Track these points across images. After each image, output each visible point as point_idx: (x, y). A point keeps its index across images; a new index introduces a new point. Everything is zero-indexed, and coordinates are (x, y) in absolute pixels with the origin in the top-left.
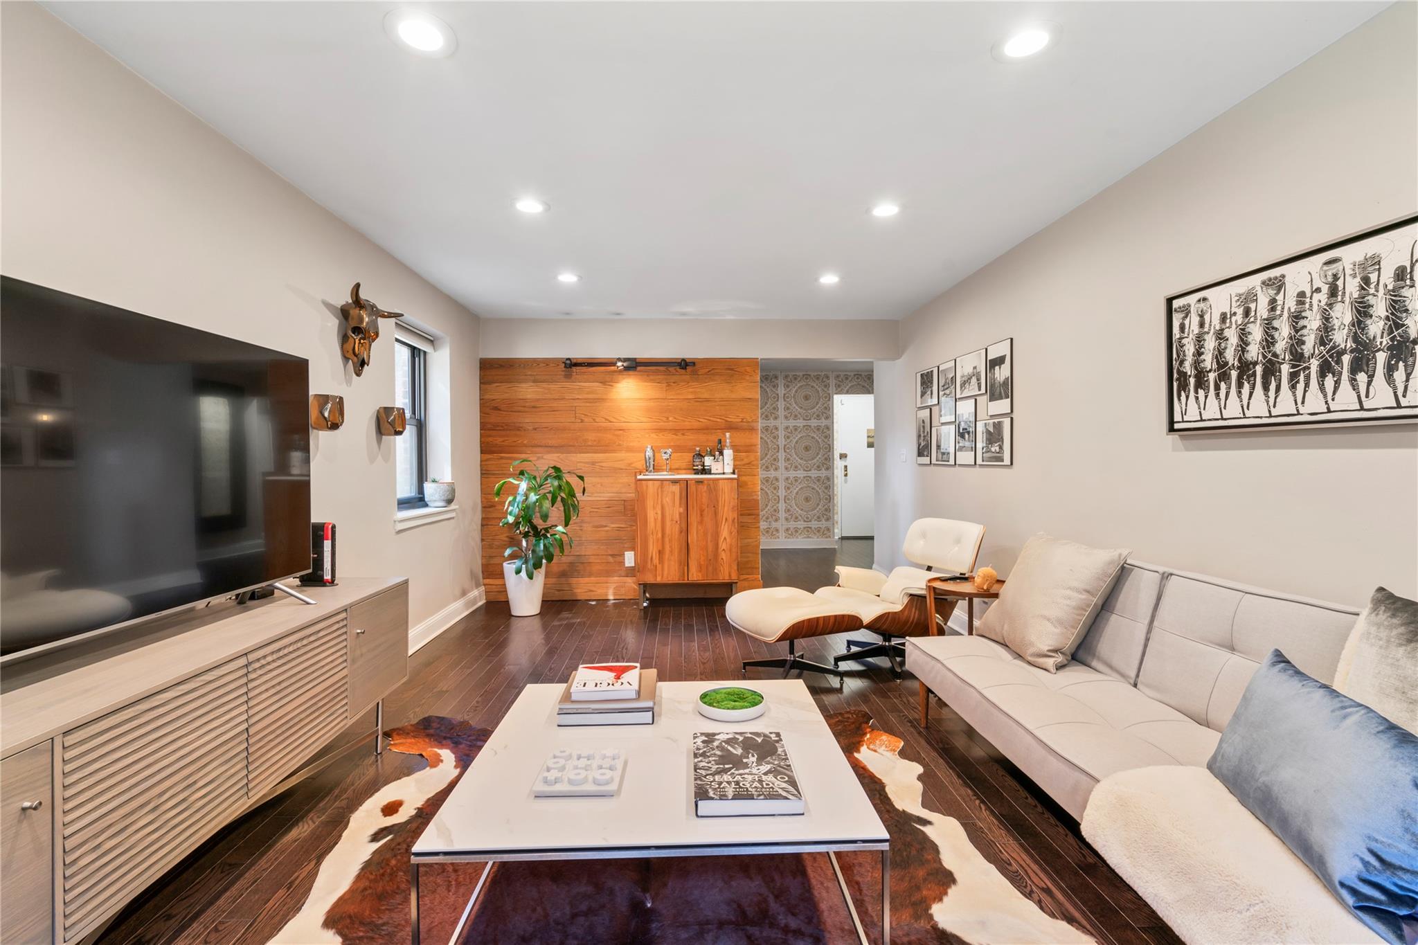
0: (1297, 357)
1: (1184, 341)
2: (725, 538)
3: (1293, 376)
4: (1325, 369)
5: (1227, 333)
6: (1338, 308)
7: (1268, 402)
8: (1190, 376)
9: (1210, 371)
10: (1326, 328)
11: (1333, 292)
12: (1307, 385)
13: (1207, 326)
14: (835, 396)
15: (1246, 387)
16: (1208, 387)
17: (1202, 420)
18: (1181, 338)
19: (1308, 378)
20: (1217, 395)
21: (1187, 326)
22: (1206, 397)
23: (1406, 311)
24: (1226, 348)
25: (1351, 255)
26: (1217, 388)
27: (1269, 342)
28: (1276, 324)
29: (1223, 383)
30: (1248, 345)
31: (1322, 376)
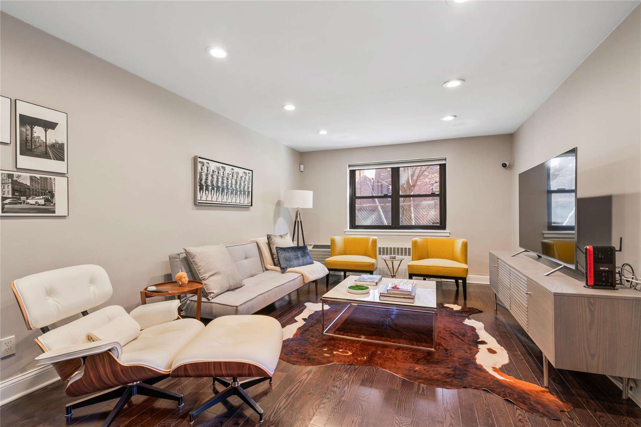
0: (228, 188)
1: (202, 173)
3: (227, 193)
4: (232, 193)
5: (214, 176)
6: (233, 180)
7: (222, 198)
8: (204, 186)
9: (210, 186)
10: (232, 184)
11: (232, 176)
12: (229, 196)
13: (209, 172)
15: (218, 193)
16: (209, 190)
17: (207, 201)
19: (229, 194)
20: (211, 194)
21: (203, 169)
22: (208, 194)
23: (241, 185)
24: (213, 181)
25: (236, 170)
26: (211, 192)
27: (223, 183)
28: (224, 178)
29: (213, 191)
30: (219, 182)
31: (231, 194)
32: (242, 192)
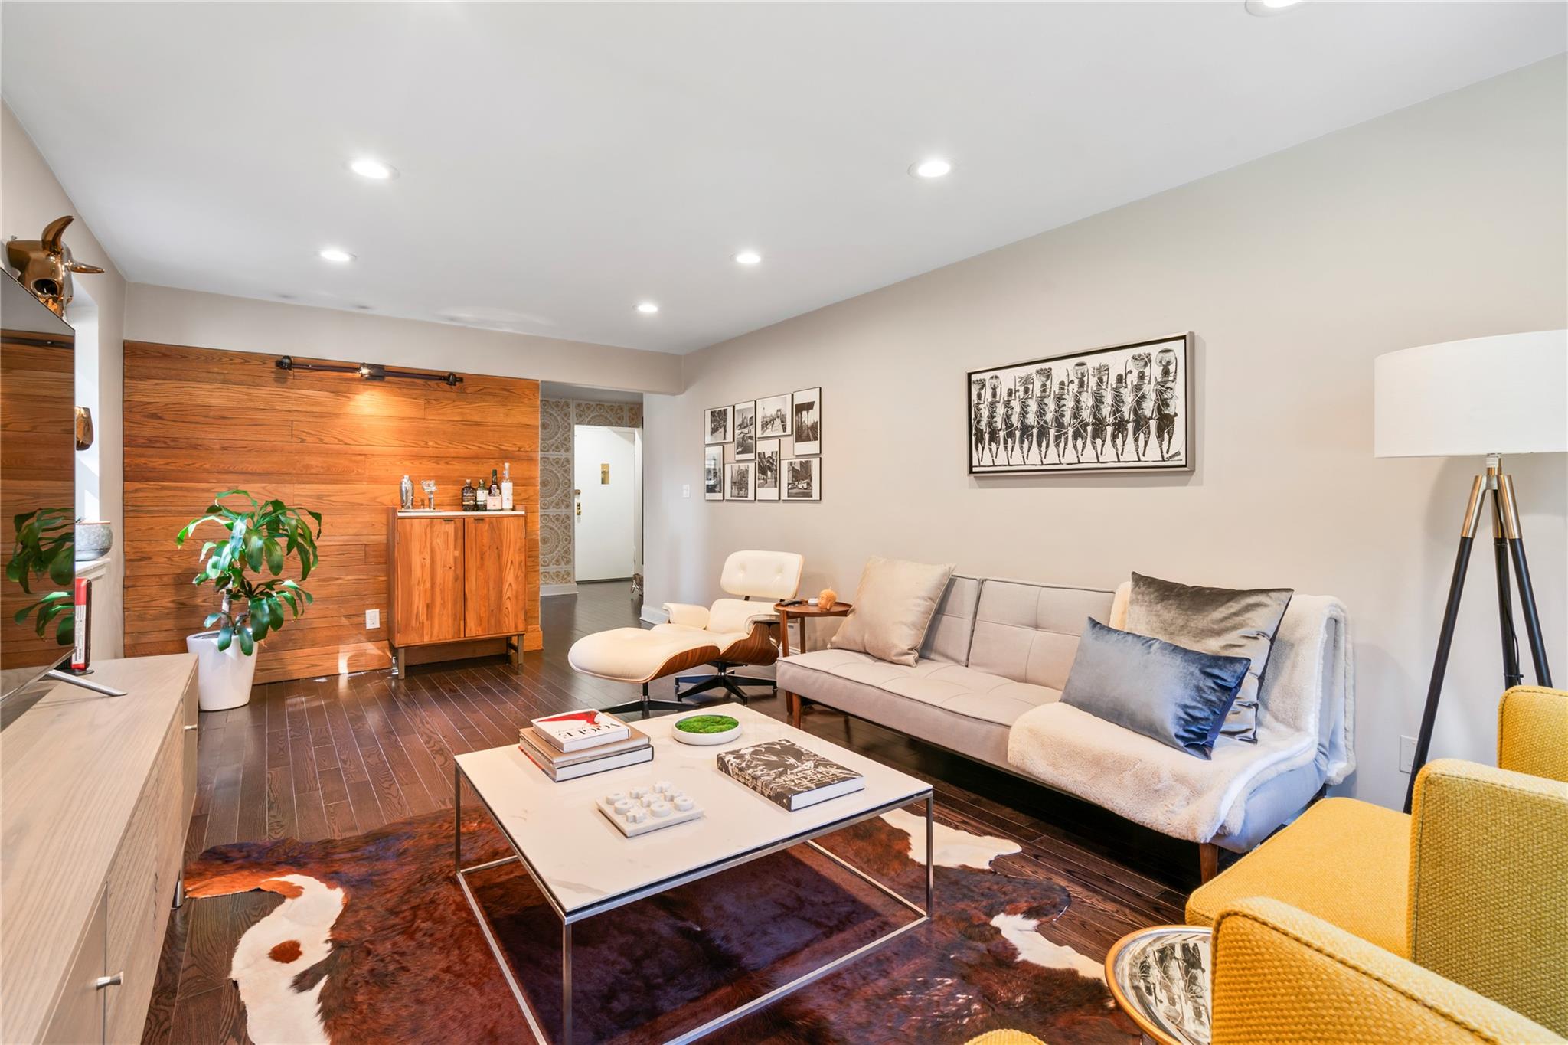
0: (1060, 425)
1: (981, 406)
2: (510, 585)
3: (1057, 438)
4: (1077, 435)
5: (1013, 403)
6: (1084, 394)
7: (1040, 455)
8: (985, 433)
9: (1000, 430)
10: (1077, 408)
11: (1081, 385)
12: (1066, 444)
13: (998, 397)
14: (576, 426)
15: (1026, 443)
16: (999, 441)
17: (994, 466)
18: (978, 404)
19: (1066, 439)
20: (1006, 448)
21: (983, 395)
22: (997, 449)
23: (1123, 402)
24: (1012, 414)
25: (1092, 362)
26: (1006, 442)
27: (1041, 413)
28: (1046, 401)
29: (1009, 439)
30: (1027, 413)
31: (1075, 439)
32: (1130, 426)
